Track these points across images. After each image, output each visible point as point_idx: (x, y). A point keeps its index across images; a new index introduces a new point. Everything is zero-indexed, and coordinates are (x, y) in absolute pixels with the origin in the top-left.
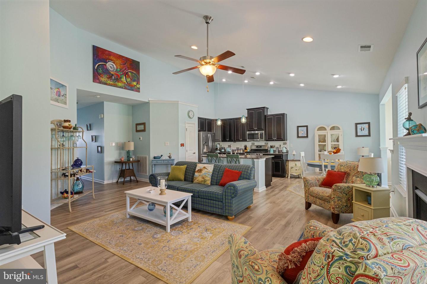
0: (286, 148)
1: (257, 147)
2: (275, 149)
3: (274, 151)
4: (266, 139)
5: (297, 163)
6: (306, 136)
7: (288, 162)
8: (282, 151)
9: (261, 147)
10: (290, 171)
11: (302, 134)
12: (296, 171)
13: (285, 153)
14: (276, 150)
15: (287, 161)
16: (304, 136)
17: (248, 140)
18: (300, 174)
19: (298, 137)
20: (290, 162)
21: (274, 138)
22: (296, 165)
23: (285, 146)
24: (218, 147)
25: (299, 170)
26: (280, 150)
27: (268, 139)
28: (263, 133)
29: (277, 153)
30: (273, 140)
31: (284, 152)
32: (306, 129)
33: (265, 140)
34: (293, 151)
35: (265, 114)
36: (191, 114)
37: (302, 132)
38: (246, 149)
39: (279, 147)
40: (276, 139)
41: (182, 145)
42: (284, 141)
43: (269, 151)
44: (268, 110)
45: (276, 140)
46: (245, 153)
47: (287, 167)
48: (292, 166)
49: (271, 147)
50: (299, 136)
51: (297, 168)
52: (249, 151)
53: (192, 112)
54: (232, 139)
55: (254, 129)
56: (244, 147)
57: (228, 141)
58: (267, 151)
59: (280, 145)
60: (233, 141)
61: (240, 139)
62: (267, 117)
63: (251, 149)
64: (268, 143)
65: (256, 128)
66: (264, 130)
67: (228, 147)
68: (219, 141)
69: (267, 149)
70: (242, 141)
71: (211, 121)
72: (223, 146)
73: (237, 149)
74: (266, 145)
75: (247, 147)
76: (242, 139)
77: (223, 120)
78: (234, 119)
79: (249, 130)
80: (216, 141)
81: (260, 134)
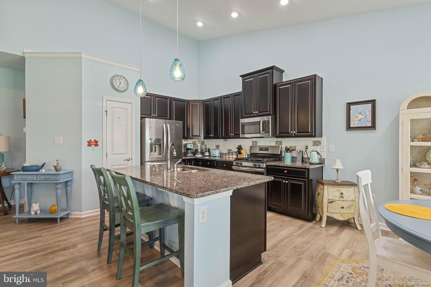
0: (318, 153)
1: (261, 149)
2: (294, 154)
3: (293, 157)
4: (276, 134)
5: (345, 190)
6: (370, 124)
7: (321, 186)
8: (309, 158)
9: (267, 149)
10: (325, 210)
11: (360, 120)
12: (342, 211)
13: (317, 164)
14: (296, 157)
15: (320, 182)
16: (364, 125)
17: (241, 136)
18: (354, 218)
19: (349, 128)
20: (326, 187)
21: (291, 130)
22: (342, 197)
23: (318, 148)
24: (199, 147)
25: (349, 207)
26: (305, 157)
27: (280, 133)
28: (268, 121)
29: (299, 164)
30: (291, 137)
31: (313, 162)
32: (370, 109)
33: (273, 136)
34: (336, 160)
35: (274, 83)
36: (120, 84)
37: (360, 117)
39: (303, 150)
40: (296, 132)
41: (91, 143)
42: (315, 136)
44: (284, 74)
45: (296, 136)
46: (234, 161)
47: (320, 198)
48: (331, 197)
49: (288, 150)
50: (352, 125)
51: (345, 205)
53: (124, 80)
54: (218, 135)
55: (253, 113)
56: (238, 148)
57: (211, 138)
58: (278, 159)
59: (307, 147)
60: (220, 137)
61: (231, 134)
62: (278, 87)
63: (249, 154)
64: (283, 142)
65: (257, 112)
66: (271, 114)
67: (215, 149)
68: (199, 137)
69: (279, 153)
70: (234, 138)
71: (184, 103)
72: (207, 146)
73: (228, 152)
74: (277, 145)
75: (242, 149)
76: (235, 135)
77: (205, 102)
78: (221, 98)
79: (244, 115)
80: (194, 137)
81: (263, 123)
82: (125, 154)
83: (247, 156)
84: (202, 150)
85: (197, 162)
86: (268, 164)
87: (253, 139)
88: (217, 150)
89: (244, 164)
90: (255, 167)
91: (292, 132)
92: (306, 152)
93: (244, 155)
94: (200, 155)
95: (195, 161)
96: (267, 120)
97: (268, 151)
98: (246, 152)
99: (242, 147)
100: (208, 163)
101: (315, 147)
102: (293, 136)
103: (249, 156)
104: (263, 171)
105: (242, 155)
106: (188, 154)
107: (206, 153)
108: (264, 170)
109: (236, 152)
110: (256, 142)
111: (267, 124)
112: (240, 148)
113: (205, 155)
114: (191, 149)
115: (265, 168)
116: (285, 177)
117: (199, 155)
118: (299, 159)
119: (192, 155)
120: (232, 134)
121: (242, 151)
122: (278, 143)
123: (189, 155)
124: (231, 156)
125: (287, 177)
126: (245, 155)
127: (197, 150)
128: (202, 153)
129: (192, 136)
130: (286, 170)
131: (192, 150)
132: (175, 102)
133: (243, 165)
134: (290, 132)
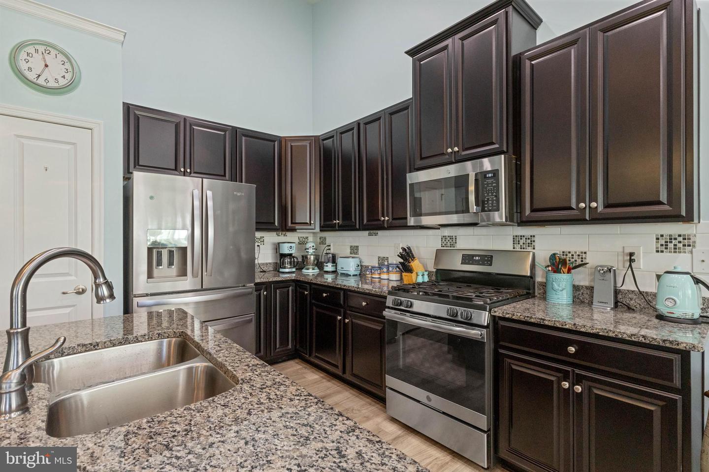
0: (697, 281)
1: (468, 259)
3: (576, 288)
4: (521, 212)
8: (648, 297)
9: (487, 258)
14: (591, 289)
17: (411, 221)
21: (581, 201)
24: (311, 251)
26: (629, 286)
27: (533, 210)
28: (495, 173)
30: (579, 220)
31: (677, 313)
33: (510, 218)
35: (515, 51)
36: (44, 68)
38: (405, 267)
39: (619, 264)
40: (598, 205)
43: (544, 285)
45: (597, 219)
46: (390, 293)
49: (558, 264)
52: (421, 277)
53: (61, 57)
54: (353, 220)
55: (443, 154)
56: (401, 256)
57: (337, 228)
58: (525, 292)
59: (631, 254)
60: (358, 227)
61: (383, 218)
62: (528, 62)
63: (435, 270)
64: (536, 239)
65: (456, 149)
66: (505, 149)
67: (349, 255)
68: (309, 227)
69: (529, 275)
70: (391, 227)
71: (273, 143)
72: (332, 247)
73: (377, 265)
74: (518, 248)
75: (413, 258)
76: (394, 219)
77: (323, 140)
78: (359, 124)
79: (419, 163)
80: (297, 227)
81: (476, 180)
82: (67, 274)
83: (426, 279)
84: (317, 258)
85: (300, 288)
86: (499, 312)
87: (442, 229)
88: (351, 259)
89: (419, 306)
90: (453, 319)
91: (582, 205)
92: (630, 271)
93: (420, 275)
94: (313, 269)
95: (296, 287)
96: (489, 169)
97: (491, 265)
98: (424, 267)
99: (415, 252)
100: (324, 295)
101: (666, 255)
102: (587, 218)
103: (434, 278)
104: (483, 338)
105: (414, 275)
106: (285, 268)
107: (328, 264)
108: (484, 331)
109: (398, 267)
110: (451, 237)
111: (490, 181)
112: (407, 255)
113: (326, 269)
114: (290, 255)
115: (487, 327)
116: (569, 369)
117: (311, 270)
118: (604, 294)
119: (294, 270)
120: (387, 218)
121: (415, 264)
122: (521, 242)
123: (287, 270)
124: (384, 276)
125: (577, 371)
126: (423, 275)
127: (306, 257)
128: (319, 265)
129: (292, 223)
130: (572, 343)
131: (294, 257)
132: (246, 141)
133: (415, 309)
134: (574, 206)
